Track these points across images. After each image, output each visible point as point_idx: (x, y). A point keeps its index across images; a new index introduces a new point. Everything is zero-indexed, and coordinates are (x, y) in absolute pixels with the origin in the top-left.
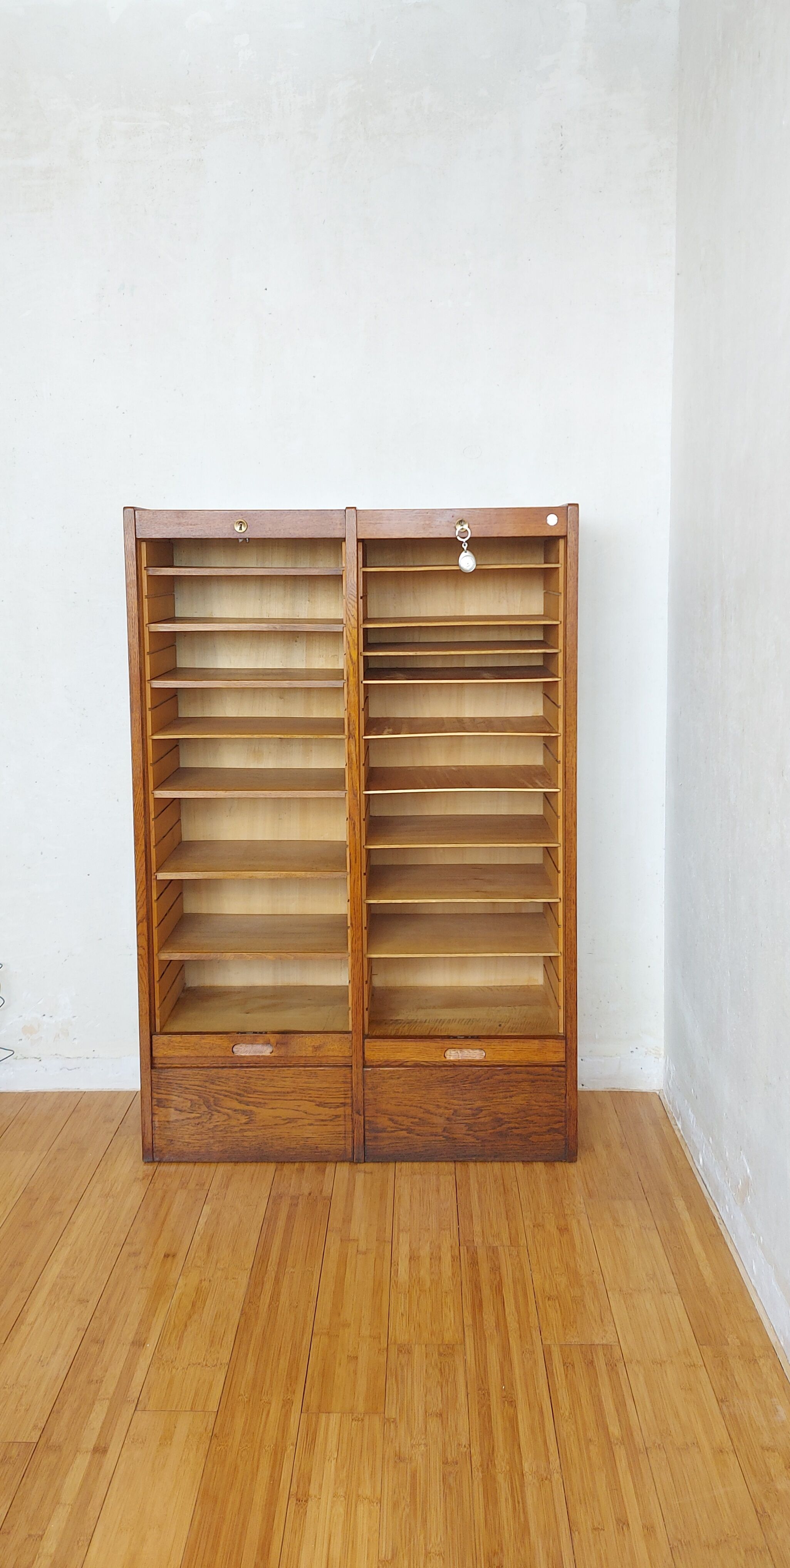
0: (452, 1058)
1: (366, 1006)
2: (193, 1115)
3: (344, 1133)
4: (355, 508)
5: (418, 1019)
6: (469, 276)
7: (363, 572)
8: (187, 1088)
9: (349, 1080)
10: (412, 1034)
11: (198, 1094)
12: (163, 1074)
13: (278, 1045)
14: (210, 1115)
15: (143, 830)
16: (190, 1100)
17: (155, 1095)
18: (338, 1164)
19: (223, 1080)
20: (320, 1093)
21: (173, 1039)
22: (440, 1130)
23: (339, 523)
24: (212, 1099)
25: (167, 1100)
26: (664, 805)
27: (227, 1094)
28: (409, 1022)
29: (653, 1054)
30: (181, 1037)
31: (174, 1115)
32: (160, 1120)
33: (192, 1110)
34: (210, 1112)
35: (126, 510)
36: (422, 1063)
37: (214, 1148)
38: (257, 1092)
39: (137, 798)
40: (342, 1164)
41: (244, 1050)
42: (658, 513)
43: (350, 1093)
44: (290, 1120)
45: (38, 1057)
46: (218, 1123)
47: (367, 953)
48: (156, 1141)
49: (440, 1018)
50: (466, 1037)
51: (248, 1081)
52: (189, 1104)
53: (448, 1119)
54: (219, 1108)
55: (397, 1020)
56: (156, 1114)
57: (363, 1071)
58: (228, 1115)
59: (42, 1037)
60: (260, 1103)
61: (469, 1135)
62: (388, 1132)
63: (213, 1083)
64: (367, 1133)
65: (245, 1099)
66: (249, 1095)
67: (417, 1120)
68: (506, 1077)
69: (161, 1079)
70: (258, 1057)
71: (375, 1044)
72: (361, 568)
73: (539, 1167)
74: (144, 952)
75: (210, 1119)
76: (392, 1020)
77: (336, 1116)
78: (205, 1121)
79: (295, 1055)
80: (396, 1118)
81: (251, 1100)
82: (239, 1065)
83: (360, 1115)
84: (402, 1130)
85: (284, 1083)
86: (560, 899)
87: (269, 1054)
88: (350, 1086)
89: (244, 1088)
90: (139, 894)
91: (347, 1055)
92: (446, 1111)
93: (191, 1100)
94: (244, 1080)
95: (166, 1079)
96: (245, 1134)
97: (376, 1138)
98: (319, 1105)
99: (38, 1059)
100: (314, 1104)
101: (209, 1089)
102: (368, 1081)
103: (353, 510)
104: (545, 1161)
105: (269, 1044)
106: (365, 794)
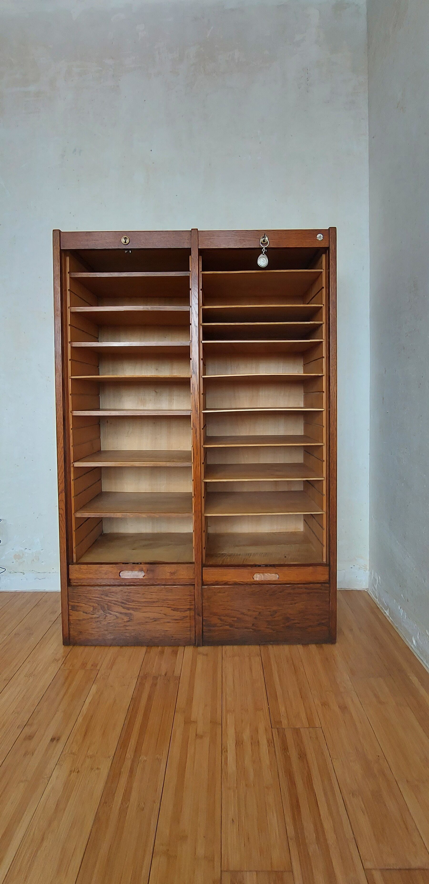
0: (258, 579)
1: (204, 546)
2: (94, 616)
3: (189, 627)
4: (197, 229)
5: (235, 553)
6: (260, 143)
7: (202, 274)
8: (90, 599)
9: (193, 594)
10: (232, 563)
11: (98, 602)
12: (75, 590)
13: (148, 572)
16: (92, 606)
17: (71, 603)
18: (186, 647)
19: (113, 594)
20: (175, 602)
21: (82, 567)
22: (250, 625)
23: (187, 239)
24: (106, 606)
25: (78, 606)
26: (369, 430)
27: (115, 602)
28: (230, 555)
29: (363, 568)
30: (87, 566)
31: (82, 616)
32: (74, 619)
33: (94, 613)
34: (105, 615)
35: (54, 231)
36: (239, 582)
37: (107, 637)
38: (135, 601)
39: (59, 413)
40: (189, 647)
41: (127, 575)
42: (363, 269)
43: (193, 602)
44: (155, 620)
45: (22, 572)
46: (110, 621)
47: (205, 513)
48: (71, 632)
49: (248, 552)
50: (266, 566)
51: (128, 594)
52: (91, 609)
53: (256, 618)
54: (110, 612)
55: (222, 554)
56: (71, 615)
57: (202, 588)
58: (116, 616)
59: (24, 561)
60: (136, 608)
61: (268, 628)
62: (218, 626)
63: (107, 596)
64: (204, 628)
65: (127, 606)
66: (130, 604)
67: (236, 619)
68: (292, 591)
69: (74, 593)
70: (136, 579)
71: (209, 570)
72: (201, 271)
73: (313, 647)
74: (63, 512)
75: (105, 619)
76: (220, 554)
77: (184, 616)
78: (102, 620)
79: (159, 578)
80: (223, 618)
81: (131, 606)
82: (124, 584)
83: (200, 616)
84: (227, 625)
85: (151, 596)
86: (324, 478)
87: (142, 577)
88: (193, 597)
89: (126, 599)
90: (60, 475)
91: (191, 578)
92: (254, 613)
94: (127, 594)
95: (77, 593)
96: (127, 628)
97: (210, 630)
98: (174, 610)
99: (22, 573)
100: (170, 609)
101: (104, 599)
102: (205, 594)
103: (196, 230)
104: (316, 643)
105: (142, 570)
106: (203, 413)
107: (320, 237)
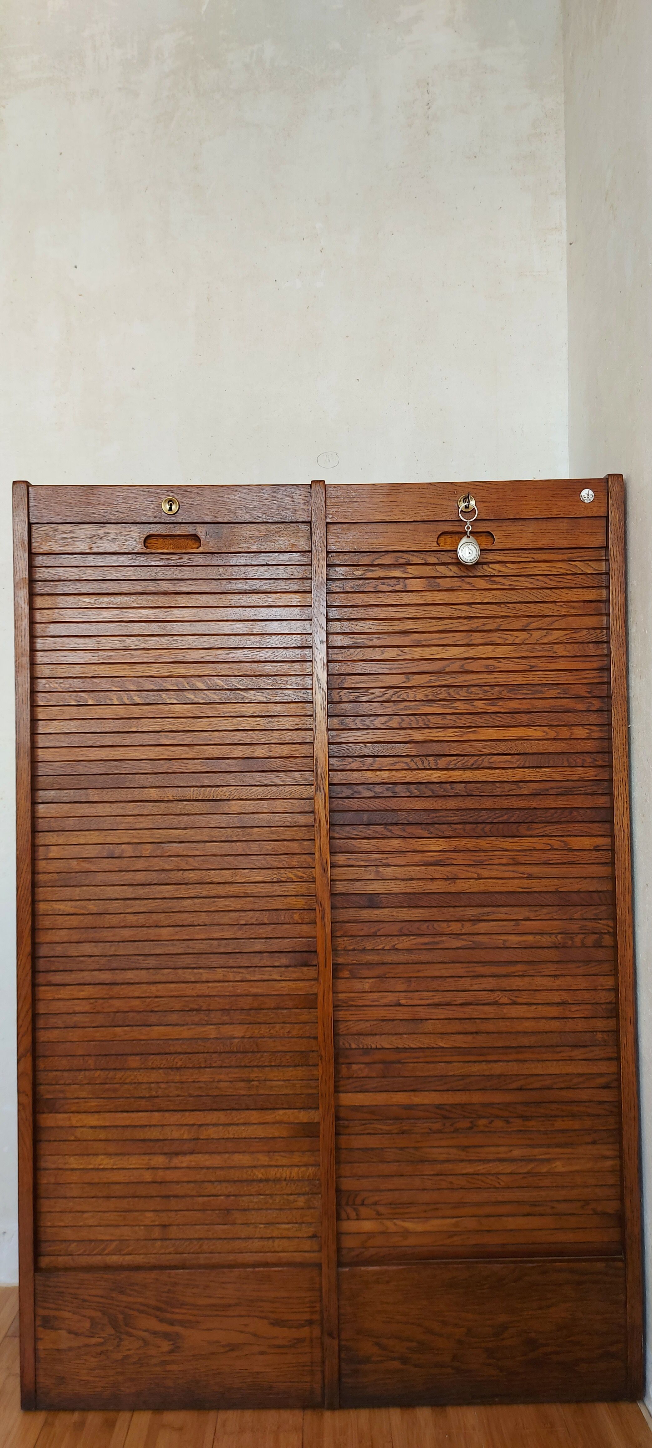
2: (94, 1341)
3: (309, 1364)
8: (85, 1301)
9: (317, 1286)
11: (101, 1308)
12: (51, 1279)
14: (118, 1340)
15: (30, 923)
16: (89, 1318)
17: (41, 1312)
19: (136, 1288)
20: (275, 1305)
22: (447, 1359)
23: (302, 502)
24: (121, 1317)
25: (56, 1318)
27: (142, 1308)
31: (65, 1340)
32: (47, 1348)
33: (93, 1333)
34: (118, 1336)
35: (16, 486)
37: (123, 1388)
38: (186, 1305)
39: (22, 879)
40: (308, 1410)
43: (318, 1305)
44: (233, 1347)
46: (128, 1353)
48: (41, 1379)
51: (171, 1288)
52: (87, 1324)
53: (459, 1342)
54: (131, 1330)
56: (39, 1340)
57: (338, 1272)
58: (143, 1340)
60: (190, 1321)
61: (489, 1365)
62: (374, 1362)
63: (122, 1293)
64: (344, 1366)
65: (168, 1315)
66: (174, 1310)
67: (414, 1344)
69: (48, 1286)
74: (28, 1101)
75: (118, 1346)
77: (298, 1339)
78: (111, 1348)
80: (385, 1342)
81: (178, 1317)
83: (334, 1338)
84: (394, 1359)
85: (223, 1291)
88: (319, 1294)
89: (166, 1300)
90: (22, 1015)
92: (457, 1330)
93: (92, 1318)
95: (55, 1287)
96: (169, 1368)
97: (356, 1371)
98: (276, 1323)
100: (266, 1321)
101: (117, 1301)
102: (345, 1286)
107: (587, 495)
